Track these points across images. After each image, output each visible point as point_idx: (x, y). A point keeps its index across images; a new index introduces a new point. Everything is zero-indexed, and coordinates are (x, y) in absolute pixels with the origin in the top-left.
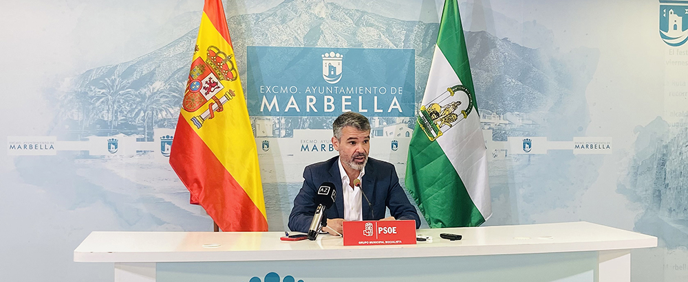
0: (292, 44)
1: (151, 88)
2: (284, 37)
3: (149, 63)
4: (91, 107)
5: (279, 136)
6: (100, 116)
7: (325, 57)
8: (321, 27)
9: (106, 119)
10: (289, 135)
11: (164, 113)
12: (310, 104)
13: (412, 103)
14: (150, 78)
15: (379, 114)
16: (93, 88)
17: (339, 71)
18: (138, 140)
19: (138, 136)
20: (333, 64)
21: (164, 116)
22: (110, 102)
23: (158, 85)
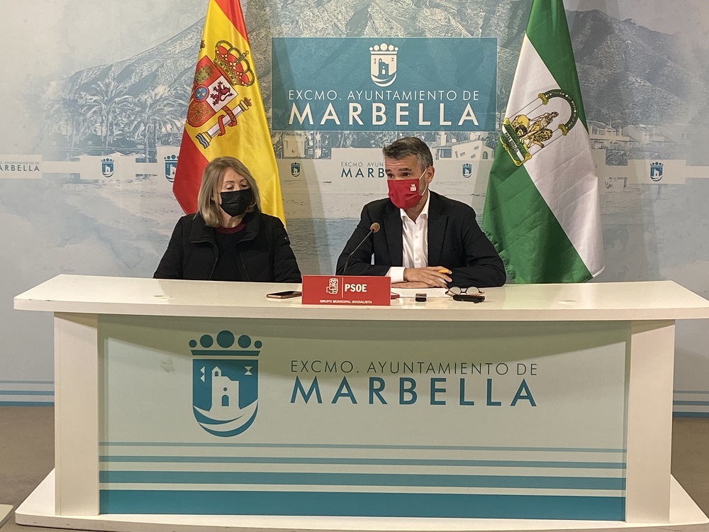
0: (331, 34)
1: (153, 93)
2: (321, 25)
3: (151, 62)
4: (82, 118)
5: (313, 157)
6: (92, 128)
7: (374, 50)
8: (369, 10)
9: (99, 134)
10: (326, 155)
11: (169, 126)
12: (354, 115)
13: (491, 113)
14: (152, 81)
15: (446, 128)
16: (83, 94)
17: (392, 70)
18: (138, 160)
19: (138, 156)
20: (385, 59)
21: (169, 130)
22: (104, 112)
23: (161, 90)
